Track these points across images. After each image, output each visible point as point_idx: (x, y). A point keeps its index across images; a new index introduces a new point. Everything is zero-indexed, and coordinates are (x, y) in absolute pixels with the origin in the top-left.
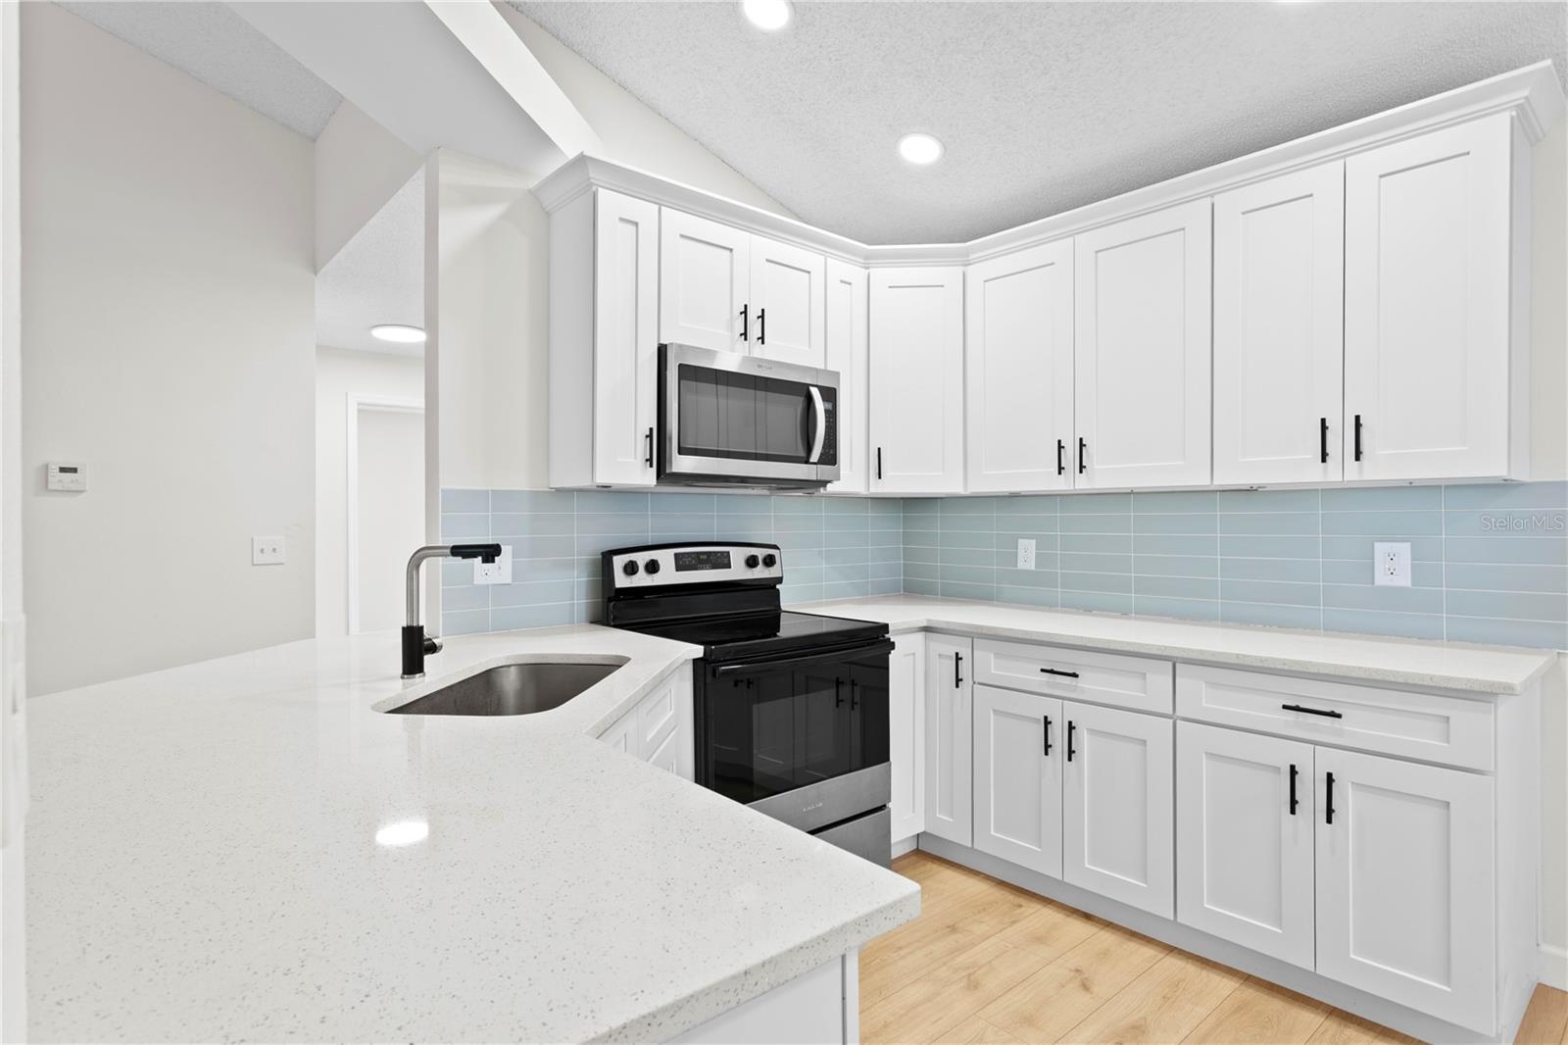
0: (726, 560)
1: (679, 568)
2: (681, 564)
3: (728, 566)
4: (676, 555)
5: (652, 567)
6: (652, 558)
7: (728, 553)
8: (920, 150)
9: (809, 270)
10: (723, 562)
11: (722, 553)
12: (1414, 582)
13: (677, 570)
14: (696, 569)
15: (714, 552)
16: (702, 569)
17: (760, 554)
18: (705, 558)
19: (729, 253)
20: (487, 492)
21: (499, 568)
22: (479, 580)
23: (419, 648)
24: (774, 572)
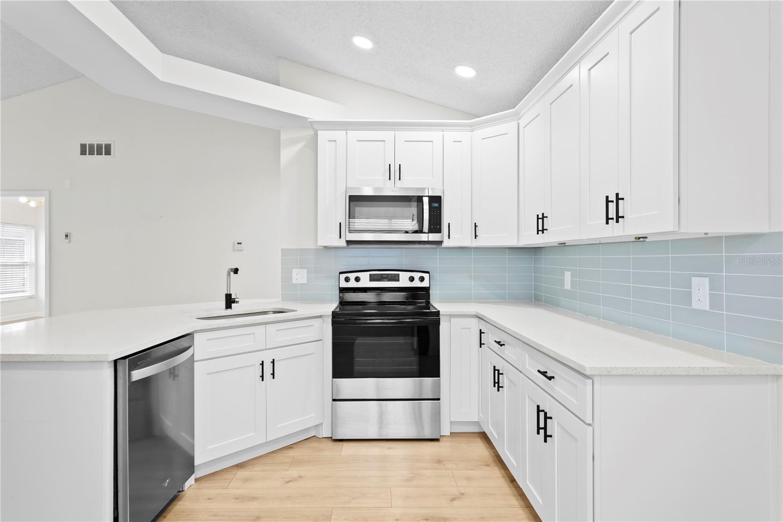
0: (397, 278)
1: (371, 280)
2: (372, 278)
3: (398, 280)
4: (370, 275)
5: (357, 279)
6: (358, 276)
7: (398, 275)
8: (465, 72)
9: (431, 140)
10: (396, 278)
11: (395, 274)
12: (711, 307)
13: (370, 281)
14: (380, 281)
15: (391, 274)
16: (384, 281)
17: (417, 276)
18: (386, 276)
19: (383, 142)
20: (297, 249)
21: (302, 277)
22: (294, 281)
23: (230, 301)
24: (425, 284)
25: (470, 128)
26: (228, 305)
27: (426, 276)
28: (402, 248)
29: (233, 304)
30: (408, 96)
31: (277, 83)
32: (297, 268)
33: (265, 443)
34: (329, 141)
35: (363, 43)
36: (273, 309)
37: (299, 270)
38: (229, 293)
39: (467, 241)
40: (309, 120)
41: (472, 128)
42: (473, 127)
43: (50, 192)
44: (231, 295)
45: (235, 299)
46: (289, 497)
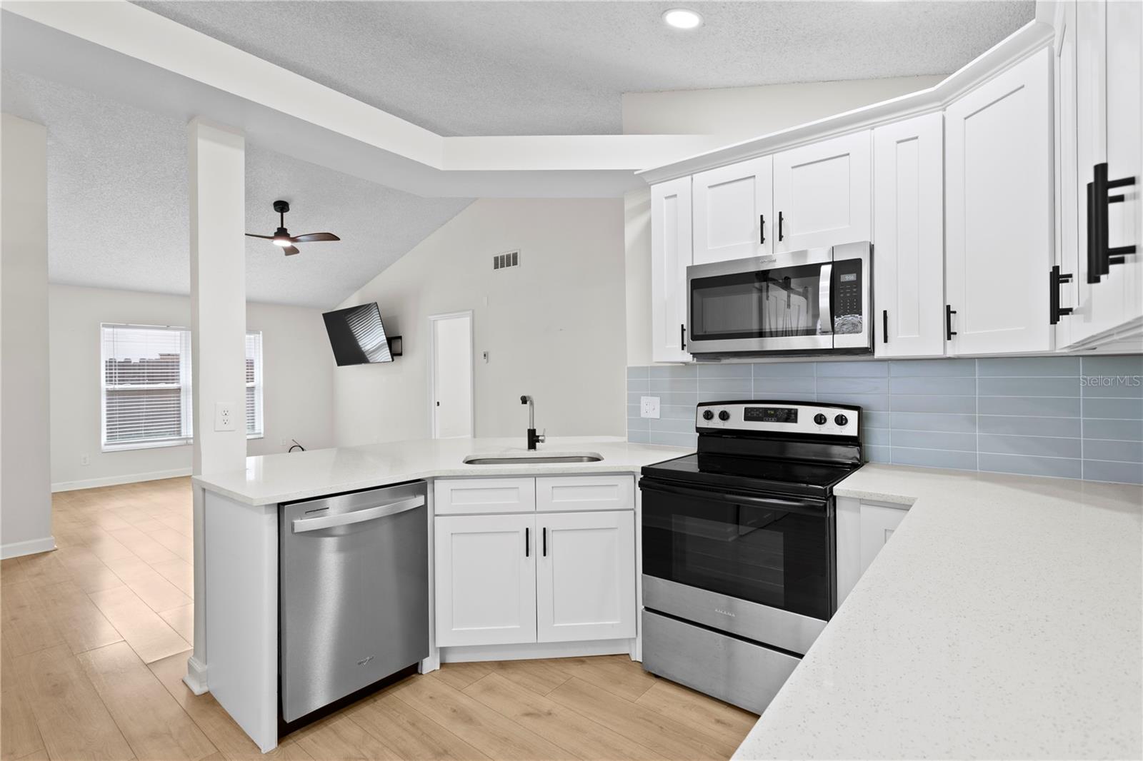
0: (794, 415)
1: (747, 418)
2: (749, 416)
3: (795, 421)
4: (745, 408)
5: (724, 416)
6: (725, 410)
7: (796, 410)
10: (791, 417)
11: (790, 410)
13: (745, 420)
14: (762, 420)
15: (782, 409)
16: (768, 421)
17: (831, 413)
18: (772, 412)
19: (752, 180)
20: (647, 367)
21: (654, 409)
22: (643, 415)
23: (533, 439)
24: (851, 430)
25: (940, 104)
26: (532, 445)
27: (852, 416)
28: (814, 362)
29: (537, 444)
30: (824, 82)
31: (619, 131)
32: (647, 395)
33: (533, 644)
34: (666, 198)
35: (682, 20)
36: (591, 453)
37: (650, 398)
38: (532, 428)
39: (934, 346)
40: (636, 173)
41: (943, 102)
42: (945, 97)
43: (473, 312)
44: (534, 431)
45: (538, 436)
46: (506, 739)
